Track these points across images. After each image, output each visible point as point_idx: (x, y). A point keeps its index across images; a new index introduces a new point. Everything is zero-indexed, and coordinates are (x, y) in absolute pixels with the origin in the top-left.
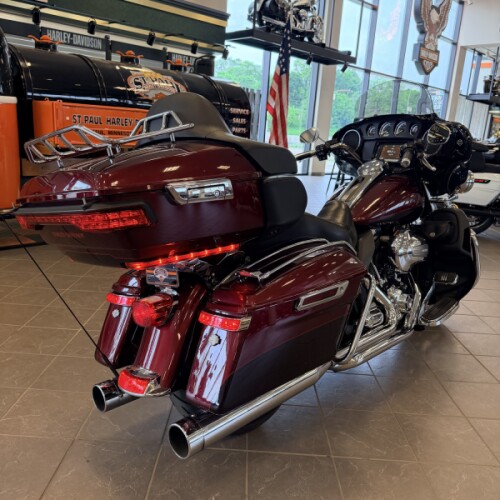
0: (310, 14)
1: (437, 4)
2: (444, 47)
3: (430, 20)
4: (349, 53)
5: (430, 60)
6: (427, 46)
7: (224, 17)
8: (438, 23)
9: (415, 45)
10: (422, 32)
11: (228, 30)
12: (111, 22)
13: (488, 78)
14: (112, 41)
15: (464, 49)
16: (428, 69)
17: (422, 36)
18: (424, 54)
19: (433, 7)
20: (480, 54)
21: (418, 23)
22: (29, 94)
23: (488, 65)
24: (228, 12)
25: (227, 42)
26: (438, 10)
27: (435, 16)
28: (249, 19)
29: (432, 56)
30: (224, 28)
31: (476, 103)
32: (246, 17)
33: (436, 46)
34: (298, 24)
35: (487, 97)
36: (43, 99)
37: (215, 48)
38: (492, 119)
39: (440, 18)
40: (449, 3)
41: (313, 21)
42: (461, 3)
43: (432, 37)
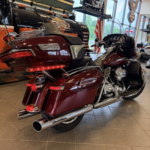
0: (99, 3)
1: (135, 1)
2: (136, 14)
3: (133, 6)
4: (110, 15)
5: (133, 18)
6: (132, 14)
7: (73, 2)
8: (135, 7)
9: (128, 14)
10: (130, 9)
11: (74, 7)
12: (37, 3)
13: (148, 24)
14: (37, 9)
15: (141, 15)
16: (132, 21)
17: (130, 11)
18: (131, 16)
19: (134, 2)
20: (145, 17)
21: (129, 7)
22: (18, 25)
23: (147, 21)
24: (74, 1)
25: (73, 11)
26: (135, 3)
27: (134, 5)
28: (81, 3)
29: (133, 17)
30: (72, 6)
31: (144, 32)
32: (79, 3)
33: (134, 14)
34: (96, 5)
35: (148, 30)
36: (24, 27)
37: (70, 12)
38: (148, 37)
39: (136, 5)
40: (138, 1)
41: (100, 5)
42: (141, 1)
43: (133, 11)
